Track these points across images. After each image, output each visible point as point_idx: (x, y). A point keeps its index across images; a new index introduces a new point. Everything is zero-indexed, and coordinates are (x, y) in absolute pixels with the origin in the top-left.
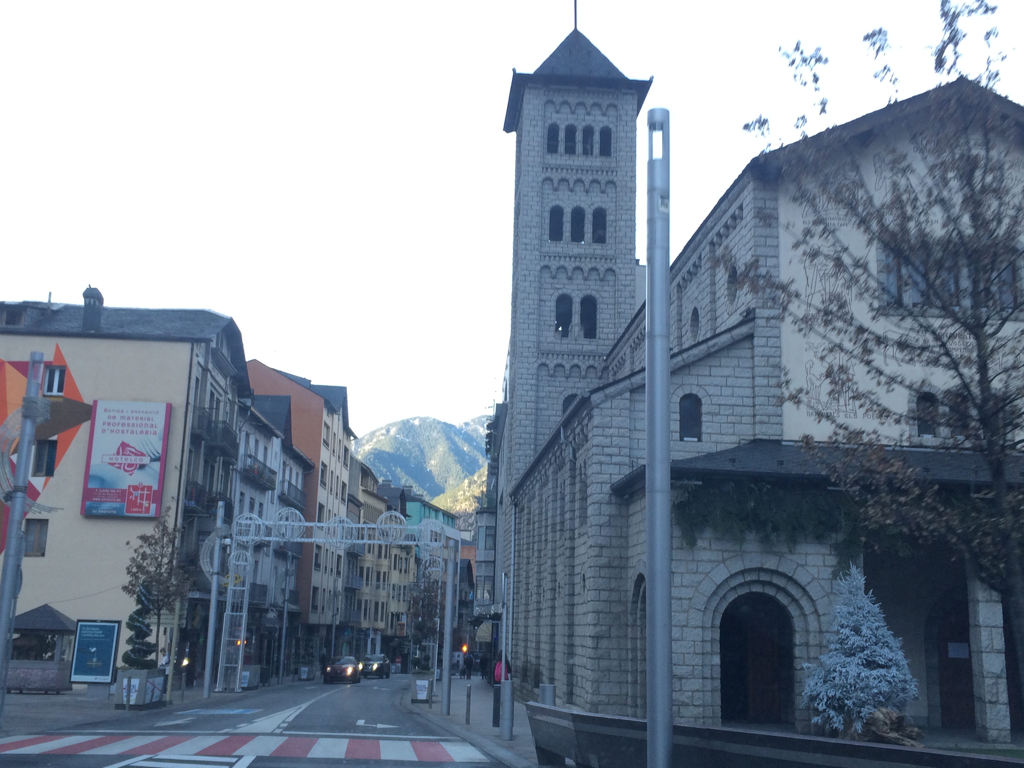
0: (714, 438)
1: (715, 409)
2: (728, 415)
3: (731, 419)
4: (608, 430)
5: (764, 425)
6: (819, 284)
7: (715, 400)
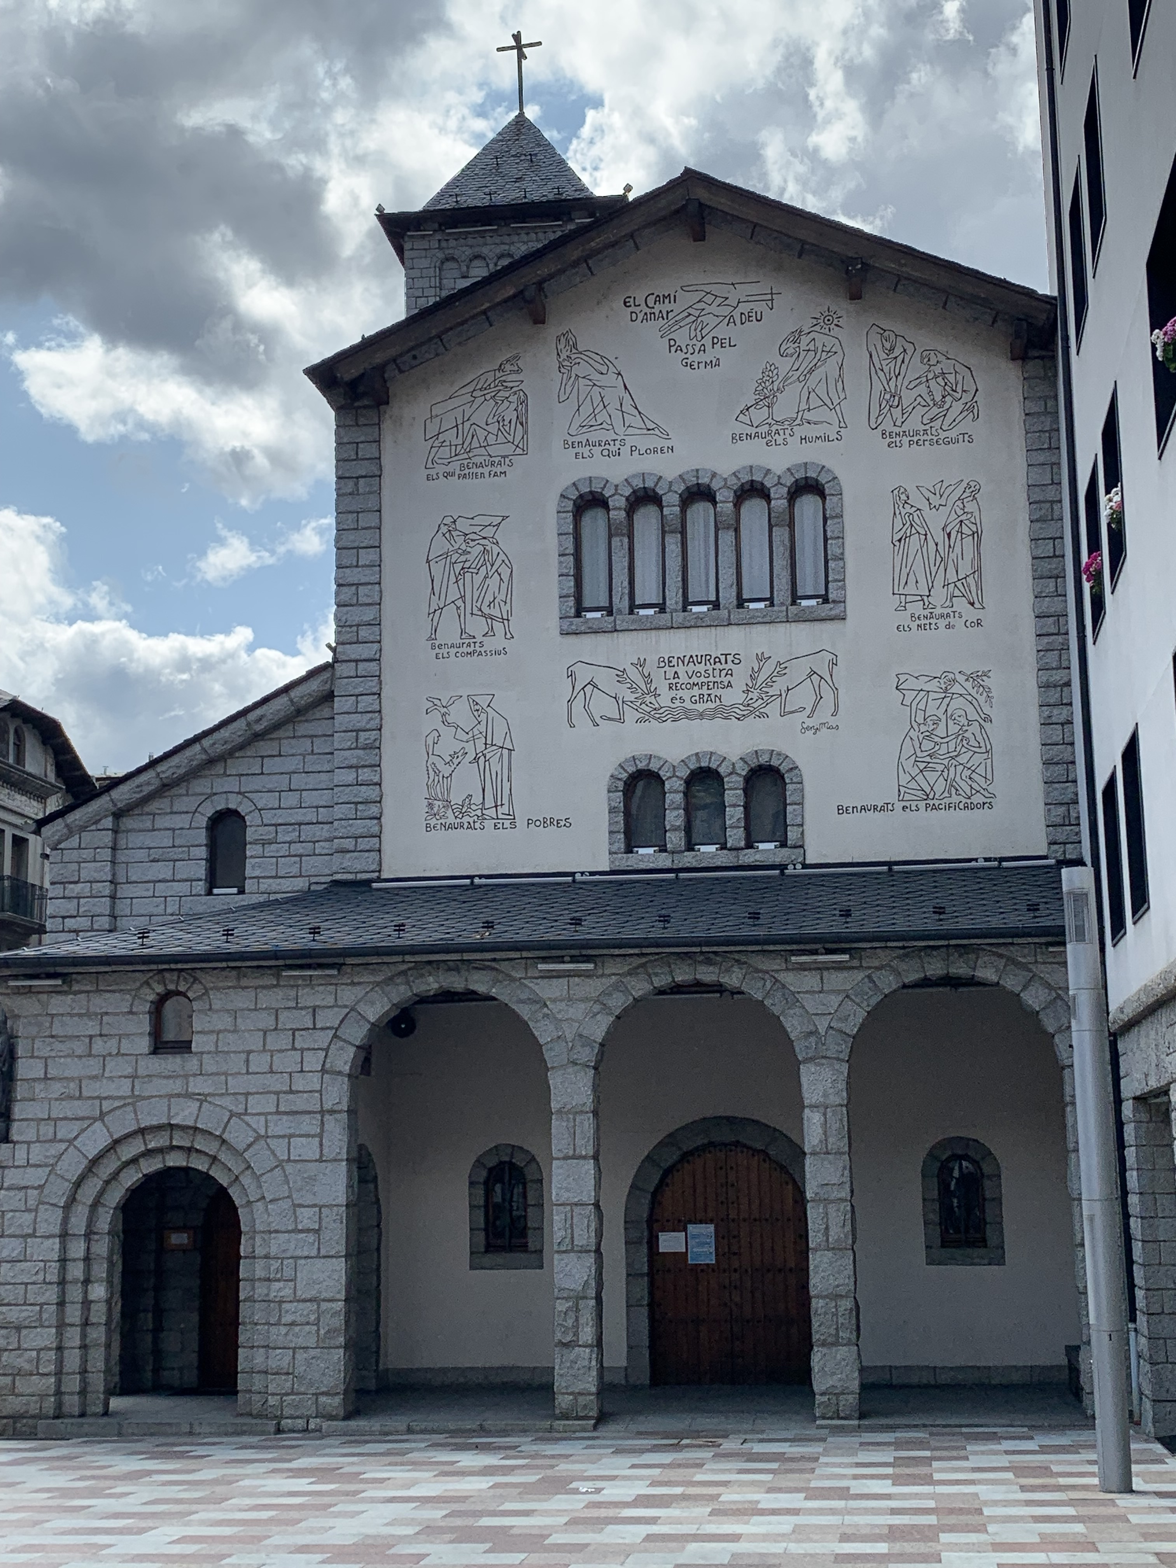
0: (265, 885)
1: (267, 833)
2: (290, 843)
3: (297, 848)
4: (72, 886)
5: (348, 855)
6: (453, 588)
7: (268, 817)
